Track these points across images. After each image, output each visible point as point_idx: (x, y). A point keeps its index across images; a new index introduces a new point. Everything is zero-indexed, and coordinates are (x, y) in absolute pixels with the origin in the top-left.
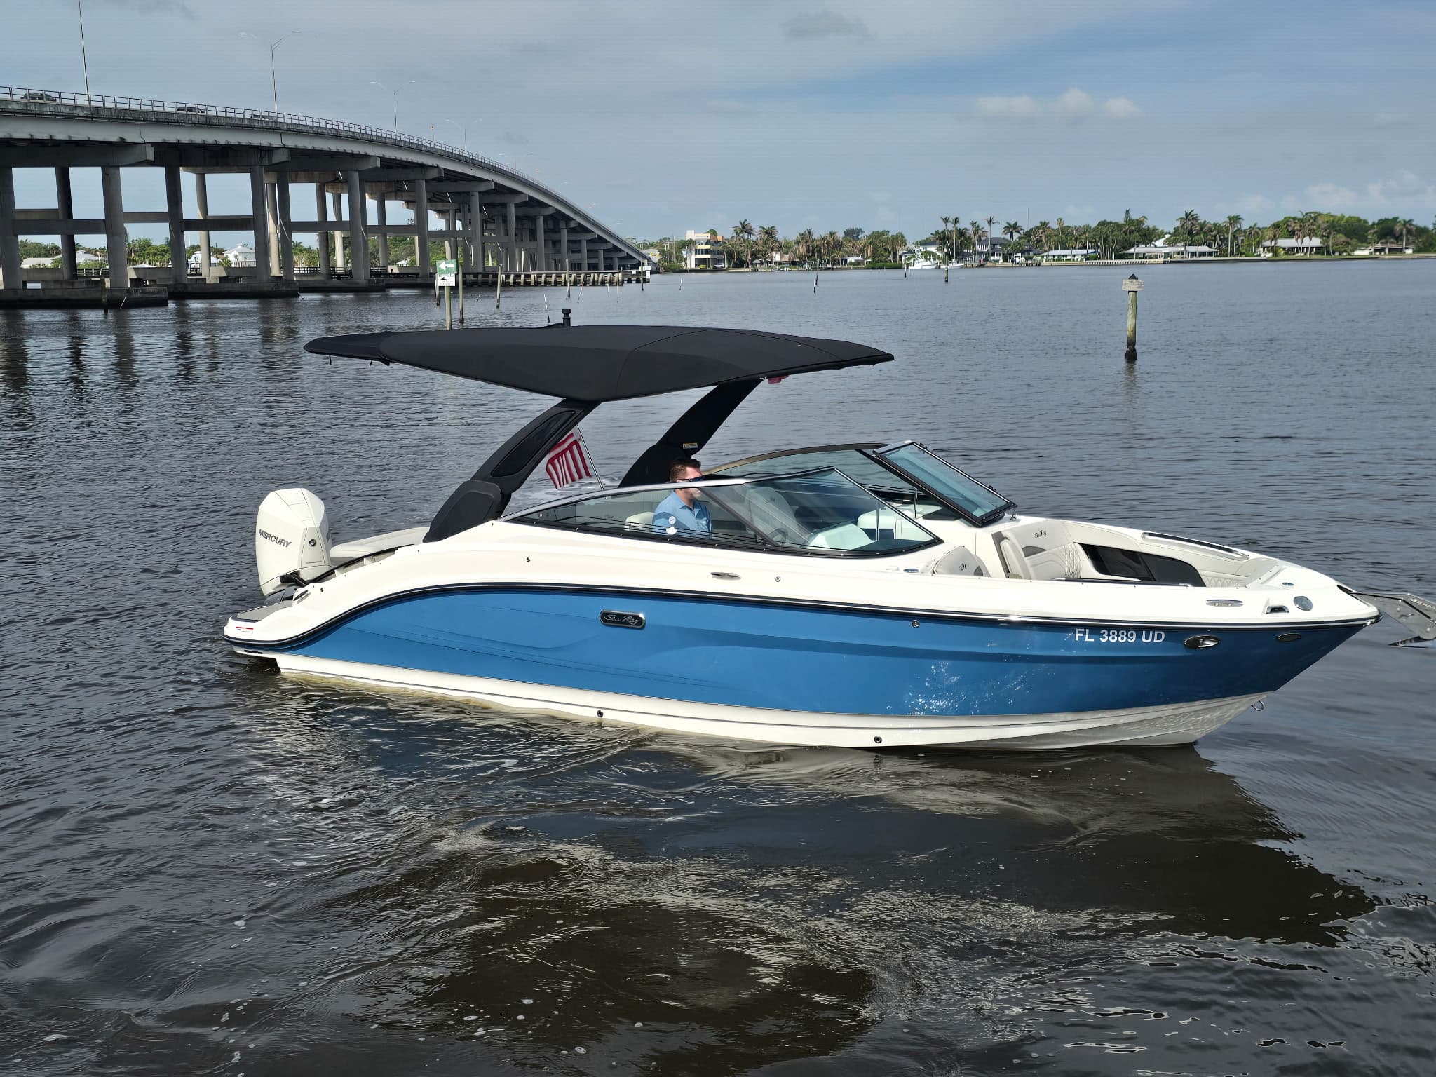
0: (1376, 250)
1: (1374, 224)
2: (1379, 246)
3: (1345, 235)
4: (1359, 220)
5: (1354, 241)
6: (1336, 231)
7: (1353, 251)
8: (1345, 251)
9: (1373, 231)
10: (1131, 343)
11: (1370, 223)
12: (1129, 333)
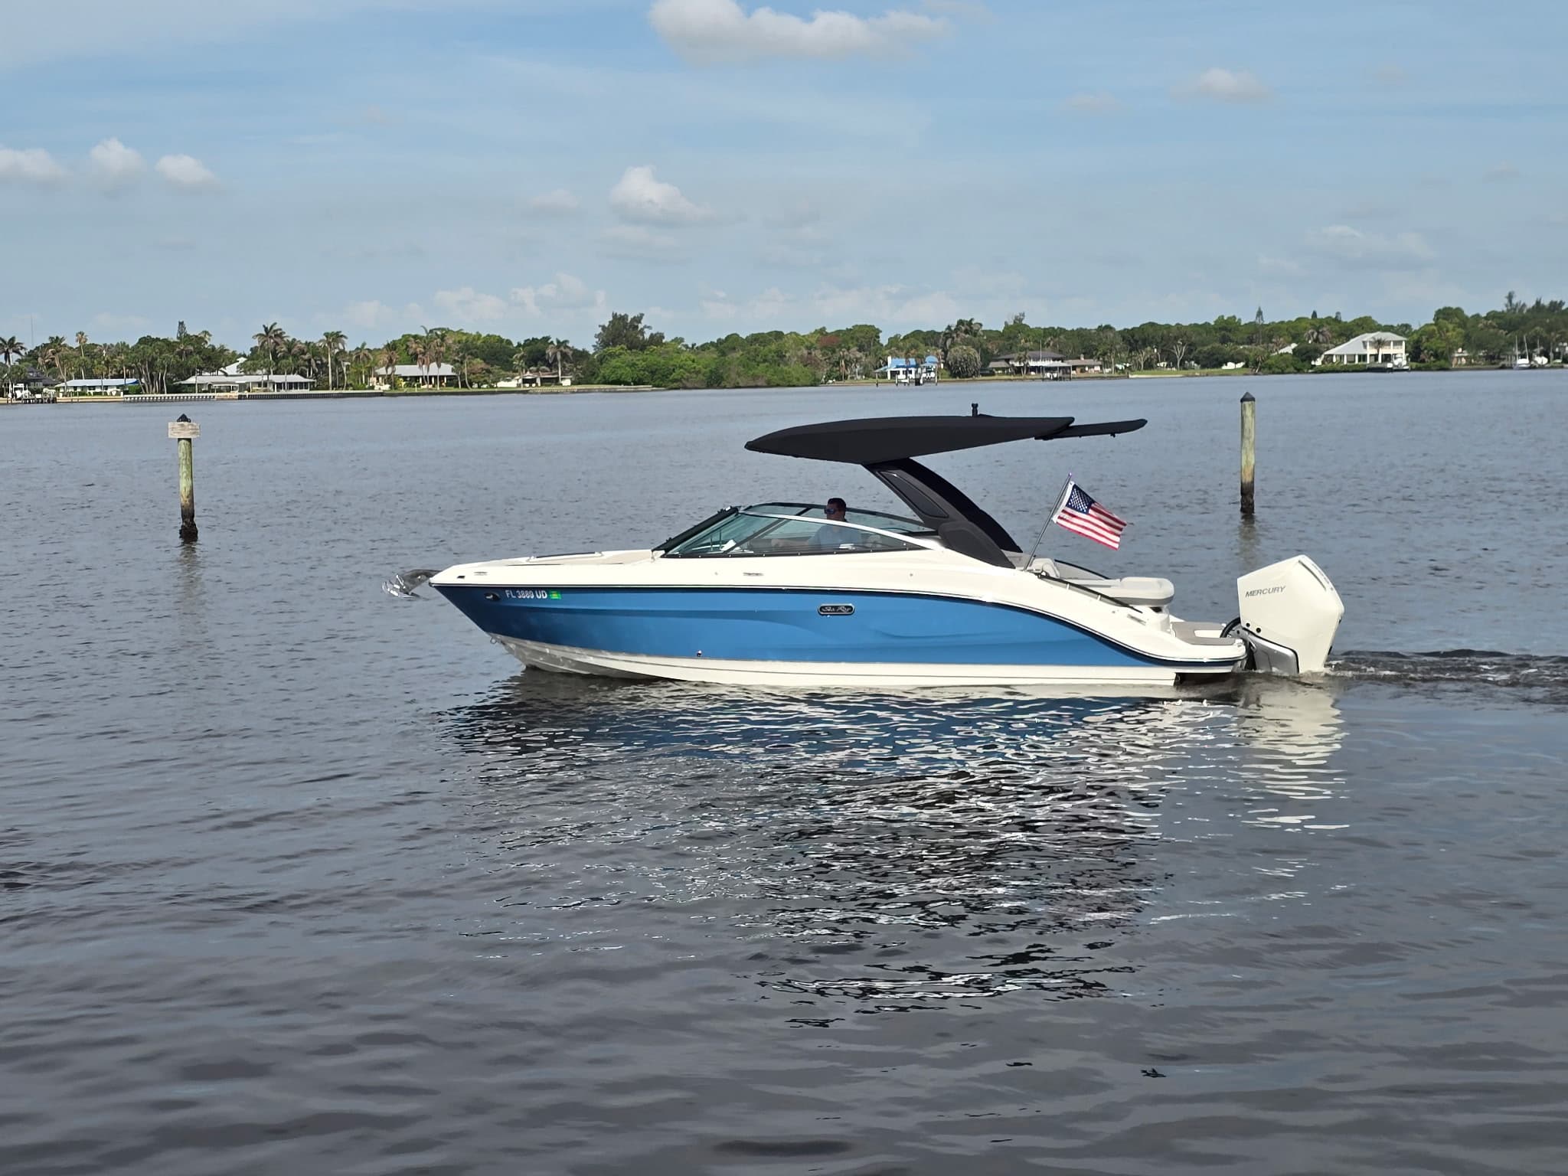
0: (525, 381)
1: (519, 345)
2: (529, 376)
3: (484, 360)
4: (500, 340)
5: (496, 369)
6: (471, 354)
7: (496, 382)
8: (486, 382)
9: (519, 355)
10: (188, 514)
11: (515, 345)
12: (184, 499)
